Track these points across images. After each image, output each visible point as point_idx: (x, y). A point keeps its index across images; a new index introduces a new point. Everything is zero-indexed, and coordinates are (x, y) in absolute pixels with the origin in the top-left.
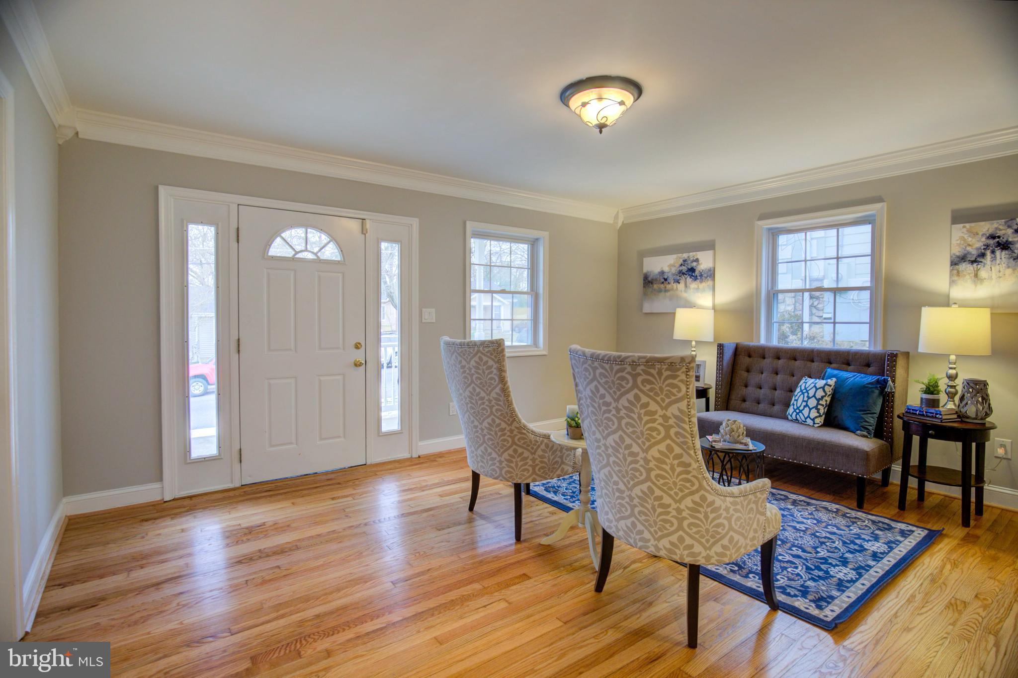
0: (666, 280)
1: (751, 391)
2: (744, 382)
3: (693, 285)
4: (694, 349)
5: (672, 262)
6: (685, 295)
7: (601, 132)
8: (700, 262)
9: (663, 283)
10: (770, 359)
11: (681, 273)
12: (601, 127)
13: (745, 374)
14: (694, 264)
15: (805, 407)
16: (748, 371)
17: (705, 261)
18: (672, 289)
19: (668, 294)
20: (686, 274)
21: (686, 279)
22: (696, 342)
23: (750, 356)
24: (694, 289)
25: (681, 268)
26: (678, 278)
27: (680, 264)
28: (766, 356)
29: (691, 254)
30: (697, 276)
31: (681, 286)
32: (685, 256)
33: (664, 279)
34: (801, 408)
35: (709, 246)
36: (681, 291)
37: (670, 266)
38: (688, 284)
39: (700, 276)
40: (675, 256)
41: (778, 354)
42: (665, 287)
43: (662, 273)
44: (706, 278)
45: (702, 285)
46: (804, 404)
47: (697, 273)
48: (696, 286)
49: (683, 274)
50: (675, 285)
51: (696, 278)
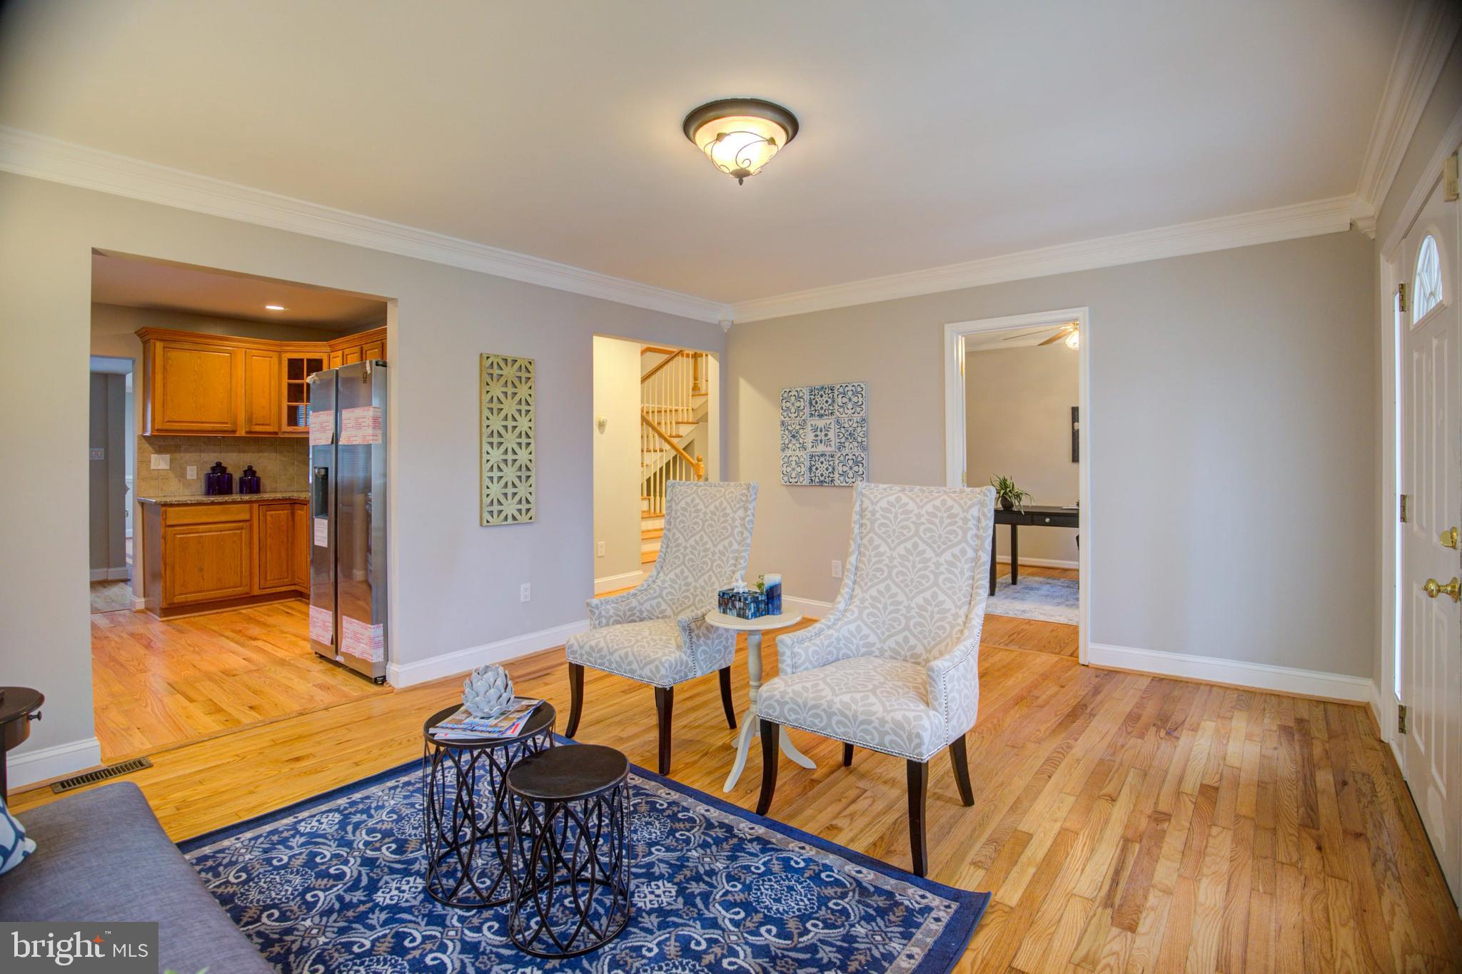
7: (741, 182)
12: (741, 175)
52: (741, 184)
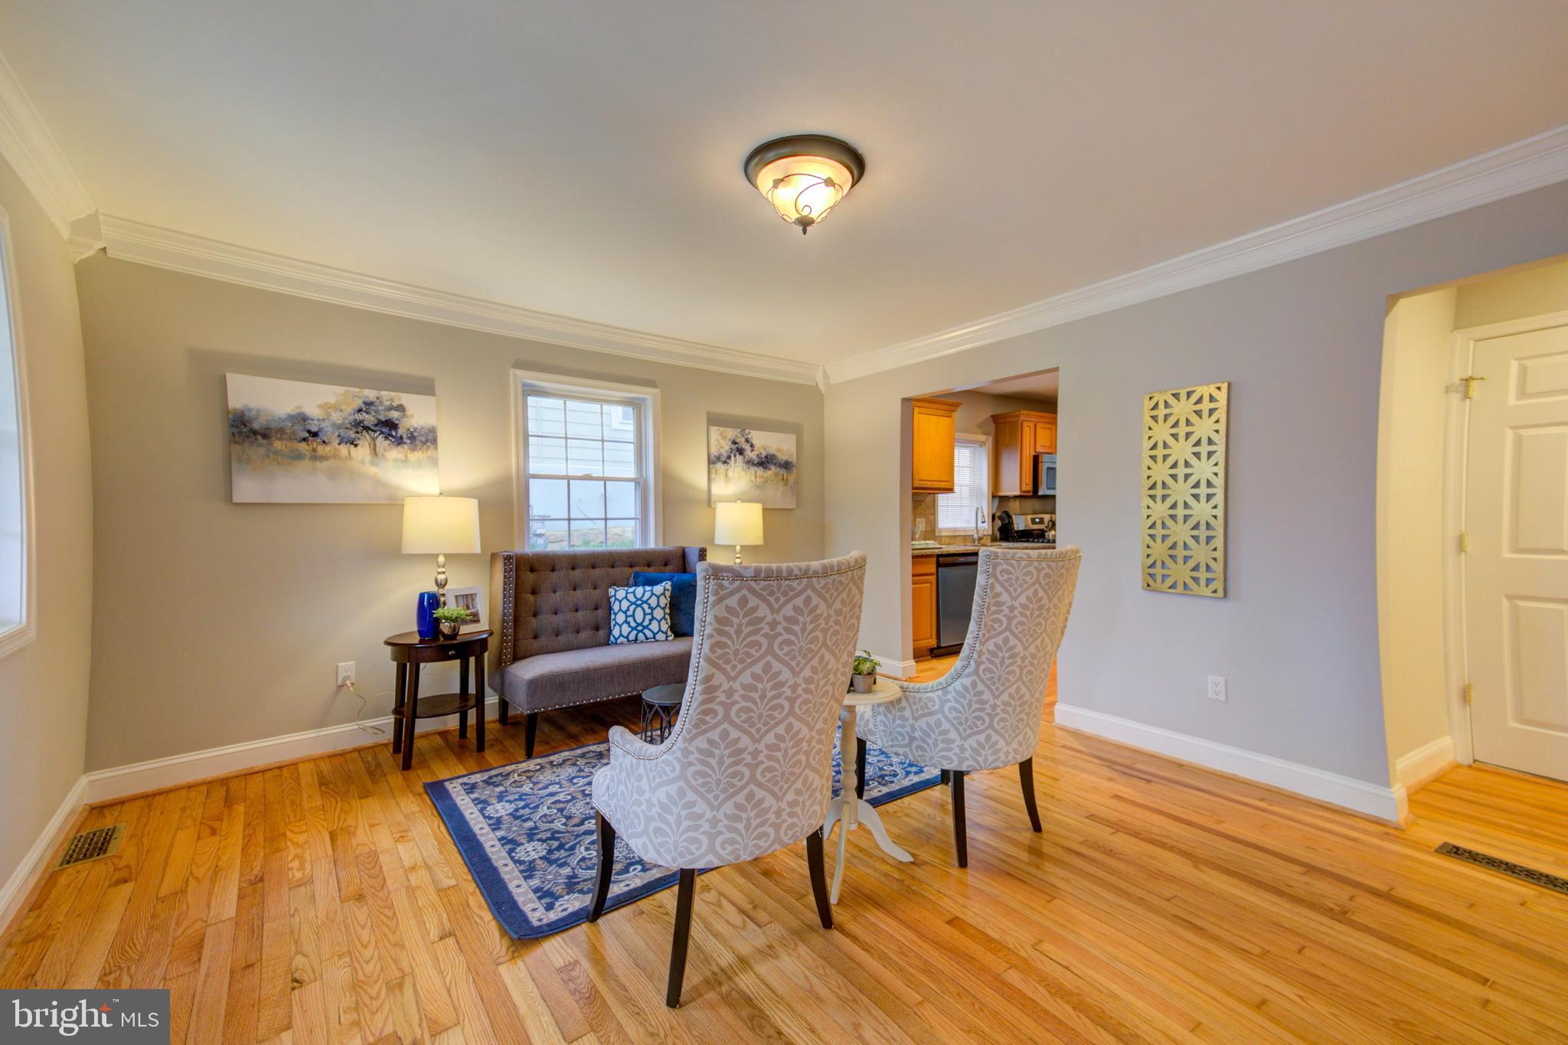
0: (315, 435)
1: (546, 620)
2: (533, 609)
3: (394, 453)
4: (442, 570)
5: (332, 400)
6: (372, 470)
7: (805, 231)
8: (408, 413)
9: (305, 440)
10: (564, 571)
11: (360, 426)
12: (805, 223)
13: (531, 598)
14: (394, 415)
15: (651, 621)
16: (534, 592)
17: (418, 413)
18: (336, 456)
19: (323, 465)
20: (375, 431)
21: (374, 439)
22: (445, 555)
23: (532, 570)
24: (395, 460)
25: (359, 417)
26: (353, 435)
27: (357, 408)
28: (556, 568)
29: (384, 393)
30: (401, 438)
31: (362, 452)
32: (370, 394)
33: (309, 432)
34: (645, 624)
35: (425, 388)
36: (363, 462)
37: (325, 407)
38: (380, 449)
39: (409, 438)
40: (341, 390)
41: (574, 562)
42: (314, 450)
43: (303, 418)
44: (424, 443)
45: (415, 456)
46: (648, 617)
47: (401, 431)
48: (401, 456)
49: (367, 429)
50: (344, 450)
51: (400, 441)
52: (805, 233)
